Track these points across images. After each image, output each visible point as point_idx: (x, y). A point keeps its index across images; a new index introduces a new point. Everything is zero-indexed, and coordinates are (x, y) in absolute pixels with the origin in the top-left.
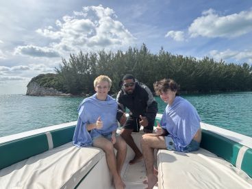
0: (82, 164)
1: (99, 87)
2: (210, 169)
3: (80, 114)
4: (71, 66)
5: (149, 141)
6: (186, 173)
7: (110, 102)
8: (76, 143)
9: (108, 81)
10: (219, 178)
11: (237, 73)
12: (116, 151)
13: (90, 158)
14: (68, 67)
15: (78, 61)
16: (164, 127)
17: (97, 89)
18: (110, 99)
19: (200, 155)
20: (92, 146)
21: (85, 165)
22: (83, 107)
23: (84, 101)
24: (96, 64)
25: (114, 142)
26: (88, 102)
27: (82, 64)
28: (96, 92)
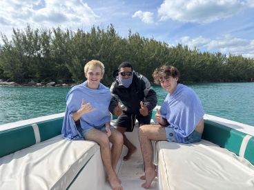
0: (78, 156)
1: (91, 74)
2: (213, 158)
3: (68, 103)
4: (14, 46)
5: (148, 133)
6: (189, 162)
7: (103, 91)
8: (66, 136)
9: (101, 67)
10: (222, 166)
11: (211, 62)
12: (111, 145)
13: (84, 150)
14: (10, 46)
15: (24, 38)
16: (164, 117)
17: (88, 76)
18: (102, 88)
19: (201, 145)
20: (85, 139)
21: (81, 157)
22: (71, 96)
23: (73, 89)
24: (51, 44)
25: (109, 134)
26: (77, 90)
27: (30, 43)
28: (86, 79)
